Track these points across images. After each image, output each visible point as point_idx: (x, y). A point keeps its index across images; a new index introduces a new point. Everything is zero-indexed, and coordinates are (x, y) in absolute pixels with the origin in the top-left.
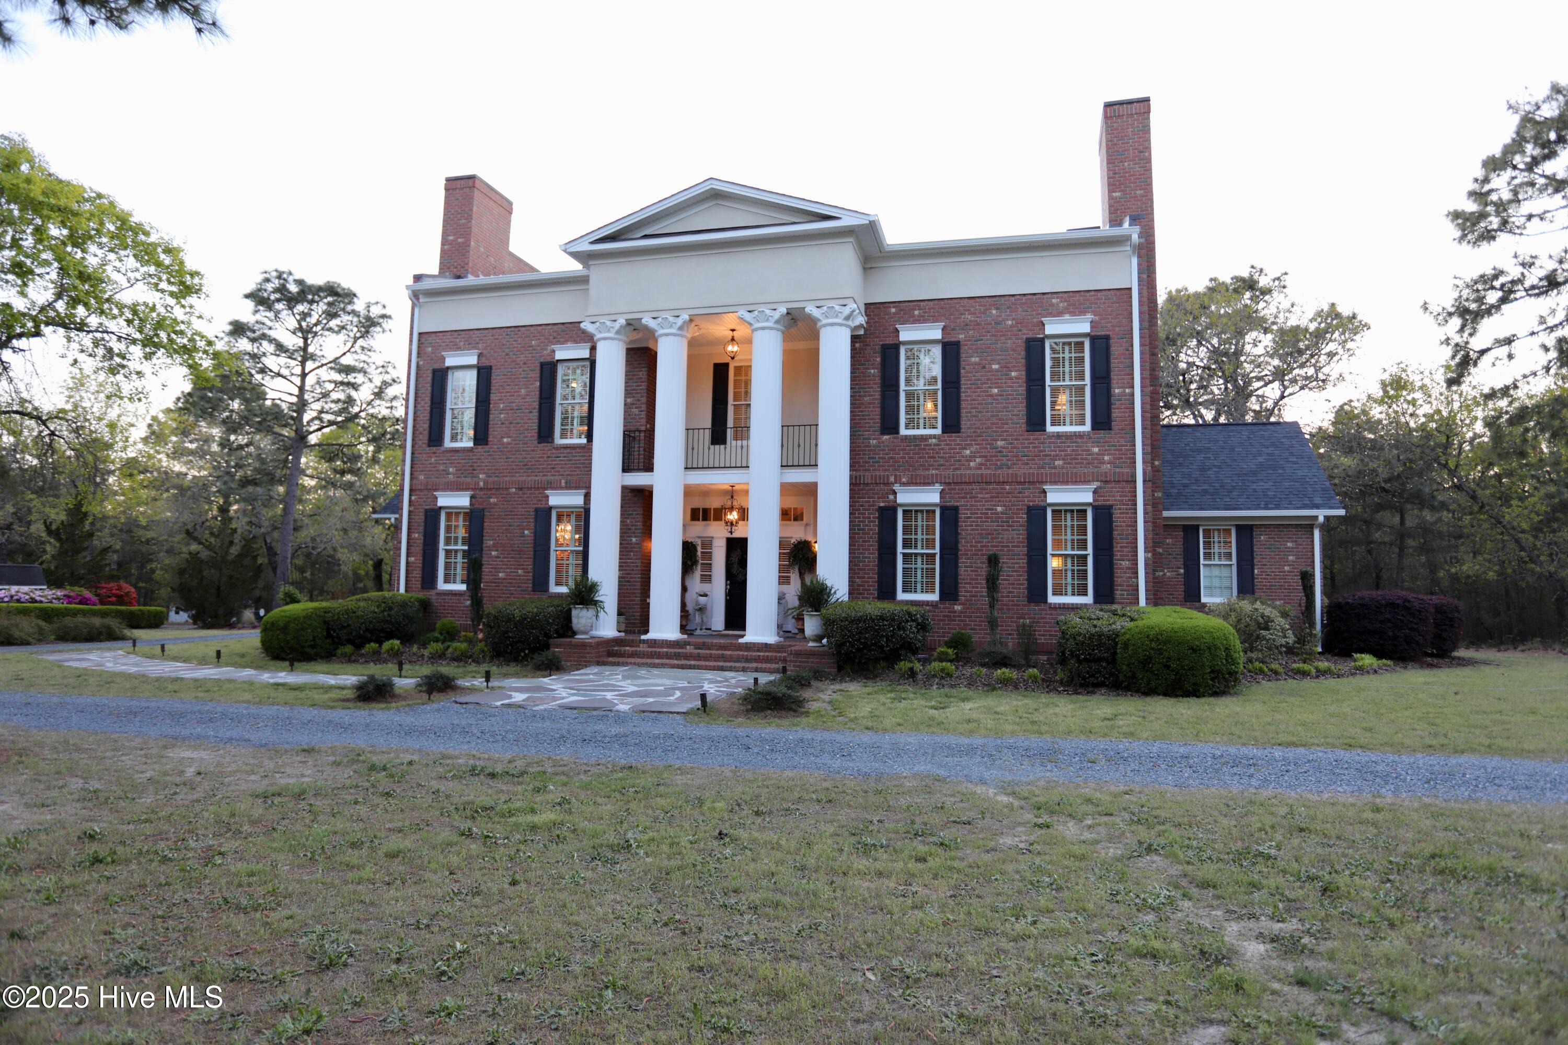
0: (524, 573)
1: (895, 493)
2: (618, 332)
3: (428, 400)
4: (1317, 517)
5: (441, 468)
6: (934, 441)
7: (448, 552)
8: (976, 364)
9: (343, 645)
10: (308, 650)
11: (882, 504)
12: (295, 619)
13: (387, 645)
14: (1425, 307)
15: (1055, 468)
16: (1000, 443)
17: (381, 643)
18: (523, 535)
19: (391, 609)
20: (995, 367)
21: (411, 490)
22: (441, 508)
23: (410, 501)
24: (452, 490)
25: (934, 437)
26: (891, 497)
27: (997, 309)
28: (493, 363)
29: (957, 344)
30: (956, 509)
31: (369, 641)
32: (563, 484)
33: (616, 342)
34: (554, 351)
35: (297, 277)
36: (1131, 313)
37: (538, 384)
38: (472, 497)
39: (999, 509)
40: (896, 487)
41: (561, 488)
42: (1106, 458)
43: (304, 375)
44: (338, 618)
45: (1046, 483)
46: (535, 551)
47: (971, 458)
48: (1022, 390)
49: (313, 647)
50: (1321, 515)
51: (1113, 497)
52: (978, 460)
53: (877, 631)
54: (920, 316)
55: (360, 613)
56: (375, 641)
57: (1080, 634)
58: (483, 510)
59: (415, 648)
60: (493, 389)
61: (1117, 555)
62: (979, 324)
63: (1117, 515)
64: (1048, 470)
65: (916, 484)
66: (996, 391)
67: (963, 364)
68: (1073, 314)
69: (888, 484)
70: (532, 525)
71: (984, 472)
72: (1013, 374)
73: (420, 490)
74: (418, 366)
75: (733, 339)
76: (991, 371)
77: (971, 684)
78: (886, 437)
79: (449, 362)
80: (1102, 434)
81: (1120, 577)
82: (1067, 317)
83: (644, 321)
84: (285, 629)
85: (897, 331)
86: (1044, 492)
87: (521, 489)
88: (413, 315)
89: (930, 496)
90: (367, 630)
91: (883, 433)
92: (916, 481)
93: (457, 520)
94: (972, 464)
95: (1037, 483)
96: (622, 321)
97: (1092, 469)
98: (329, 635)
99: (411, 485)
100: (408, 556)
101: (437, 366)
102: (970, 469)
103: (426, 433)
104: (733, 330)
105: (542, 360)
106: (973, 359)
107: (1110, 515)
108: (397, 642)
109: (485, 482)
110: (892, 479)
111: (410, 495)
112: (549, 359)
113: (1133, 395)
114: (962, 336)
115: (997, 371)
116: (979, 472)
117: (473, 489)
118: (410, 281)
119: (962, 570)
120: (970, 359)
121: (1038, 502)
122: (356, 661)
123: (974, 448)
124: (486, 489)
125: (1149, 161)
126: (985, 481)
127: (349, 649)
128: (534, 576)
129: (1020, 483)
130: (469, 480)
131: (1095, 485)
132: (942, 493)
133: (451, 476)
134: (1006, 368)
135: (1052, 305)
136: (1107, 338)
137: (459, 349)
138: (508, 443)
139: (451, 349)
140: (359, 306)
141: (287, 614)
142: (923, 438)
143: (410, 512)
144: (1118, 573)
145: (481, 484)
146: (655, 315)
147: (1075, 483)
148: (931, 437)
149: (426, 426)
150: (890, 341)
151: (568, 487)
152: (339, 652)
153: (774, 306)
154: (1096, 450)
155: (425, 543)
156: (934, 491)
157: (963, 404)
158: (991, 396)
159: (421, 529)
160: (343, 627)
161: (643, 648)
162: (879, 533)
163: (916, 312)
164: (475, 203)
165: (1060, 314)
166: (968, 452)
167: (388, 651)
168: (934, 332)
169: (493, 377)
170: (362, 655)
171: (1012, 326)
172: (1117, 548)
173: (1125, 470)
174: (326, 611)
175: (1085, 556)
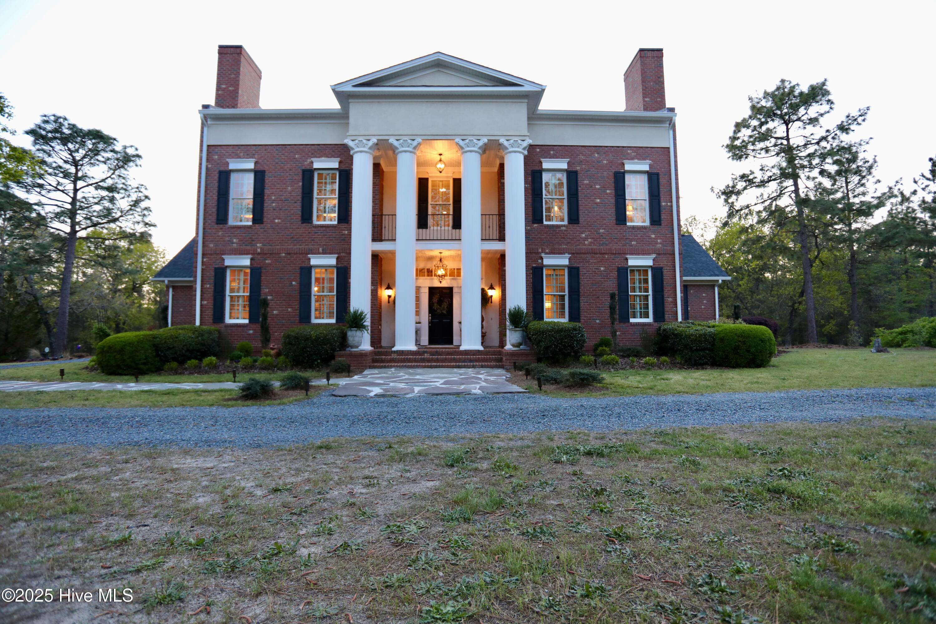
0: (292, 310)
1: (542, 259)
2: (370, 148)
3: (215, 192)
4: (718, 281)
5: (227, 239)
6: (564, 228)
7: (232, 297)
8: (587, 185)
9: (168, 361)
10: (141, 366)
11: (534, 265)
12: (130, 343)
13: (207, 360)
14: (712, 190)
15: (632, 246)
16: (601, 231)
17: (200, 360)
18: (291, 285)
19: (202, 335)
20: (598, 187)
21: (204, 255)
22: (227, 267)
23: (203, 262)
24: (235, 254)
25: (564, 226)
26: (540, 261)
27: (598, 154)
28: (266, 168)
29: (576, 173)
30: (578, 269)
31: (190, 359)
32: (321, 250)
33: (368, 155)
34: (312, 163)
35: (72, 122)
36: (669, 162)
37: (301, 184)
38: (252, 259)
39: (602, 269)
40: (543, 255)
41: (319, 253)
42: (659, 241)
43: (76, 190)
44: (165, 342)
45: (627, 254)
46: (301, 296)
47: (586, 239)
48: (613, 201)
49: (144, 364)
50: (720, 279)
51: (665, 263)
52: (589, 240)
53: (572, 337)
54: (554, 154)
55: (182, 338)
56: (196, 358)
57: (692, 335)
58: (260, 268)
59: (228, 362)
60: (267, 186)
61: (666, 295)
62: (588, 162)
63: (665, 272)
64: (628, 247)
65: (554, 253)
66: (598, 200)
67: (579, 184)
68: (639, 159)
69: (538, 253)
70: (298, 279)
71: (593, 247)
72: (608, 191)
73: (211, 254)
74: (207, 169)
75: (441, 160)
76: (595, 189)
77: (632, 367)
78: (535, 225)
79: (232, 166)
80: (656, 228)
81: (668, 307)
82: (636, 161)
83: (390, 141)
84: (121, 351)
85: (541, 163)
86: (627, 259)
87: (289, 254)
88: (202, 132)
89: (564, 261)
90: (188, 350)
91: (534, 223)
92: (554, 252)
93: (239, 275)
94: (586, 242)
95: (623, 255)
96: (374, 140)
97: (651, 247)
98: (157, 355)
99: (203, 251)
100: (202, 299)
101: (222, 169)
102: (585, 245)
103: (215, 215)
104: (440, 155)
105: (303, 168)
106: (585, 182)
107: (662, 273)
108: (214, 358)
109: (261, 249)
110: (540, 250)
111: (203, 258)
112: (308, 168)
113: (672, 206)
114: (578, 168)
115: (599, 189)
116: (590, 247)
117: (252, 254)
118: (201, 108)
119: (582, 304)
120: (584, 181)
121: (623, 265)
122: (182, 373)
123: (587, 233)
124: (263, 253)
125: (663, 83)
126: (594, 253)
127: (174, 365)
128: (300, 312)
129: (613, 254)
130: (248, 247)
131: (654, 256)
132: (570, 259)
133: (235, 245)
134: (604, 188)
135: (628, 154)
136: (658, 174)
137: (239, 157)
138: (278, 223)
139: (233, 158)
140: (118, 147)
141: (122, 339)
142: (558, 226)
143: (203, 270)
144: (666, 305)
145: (259, 250)
146: (398, 138)
147: (643, 254)
148: (562, 226)
149: (215, 210)
150: (537, 168)
151: (324, 252)
152: (166, 367)
153: (478, 138)
154: (653, 236)
155: (215, 291)
156: (565, 258)
157: (581, 208)
158: (596, 203)
159: (212, 281)
160: (169, 349)
161: (394, 356)
162: (533, 283)
163: (552, 152)
164: (242, 65)
165: (632, 159)
166: (584, 235)
167: (208, 365)
168: (563, 165)
169: (266, 177)
170: (186, 369)
171: (606, 164)
172: (666, 291)
173: (669, 248)
174: (154, 337)
175: (647, 296)
